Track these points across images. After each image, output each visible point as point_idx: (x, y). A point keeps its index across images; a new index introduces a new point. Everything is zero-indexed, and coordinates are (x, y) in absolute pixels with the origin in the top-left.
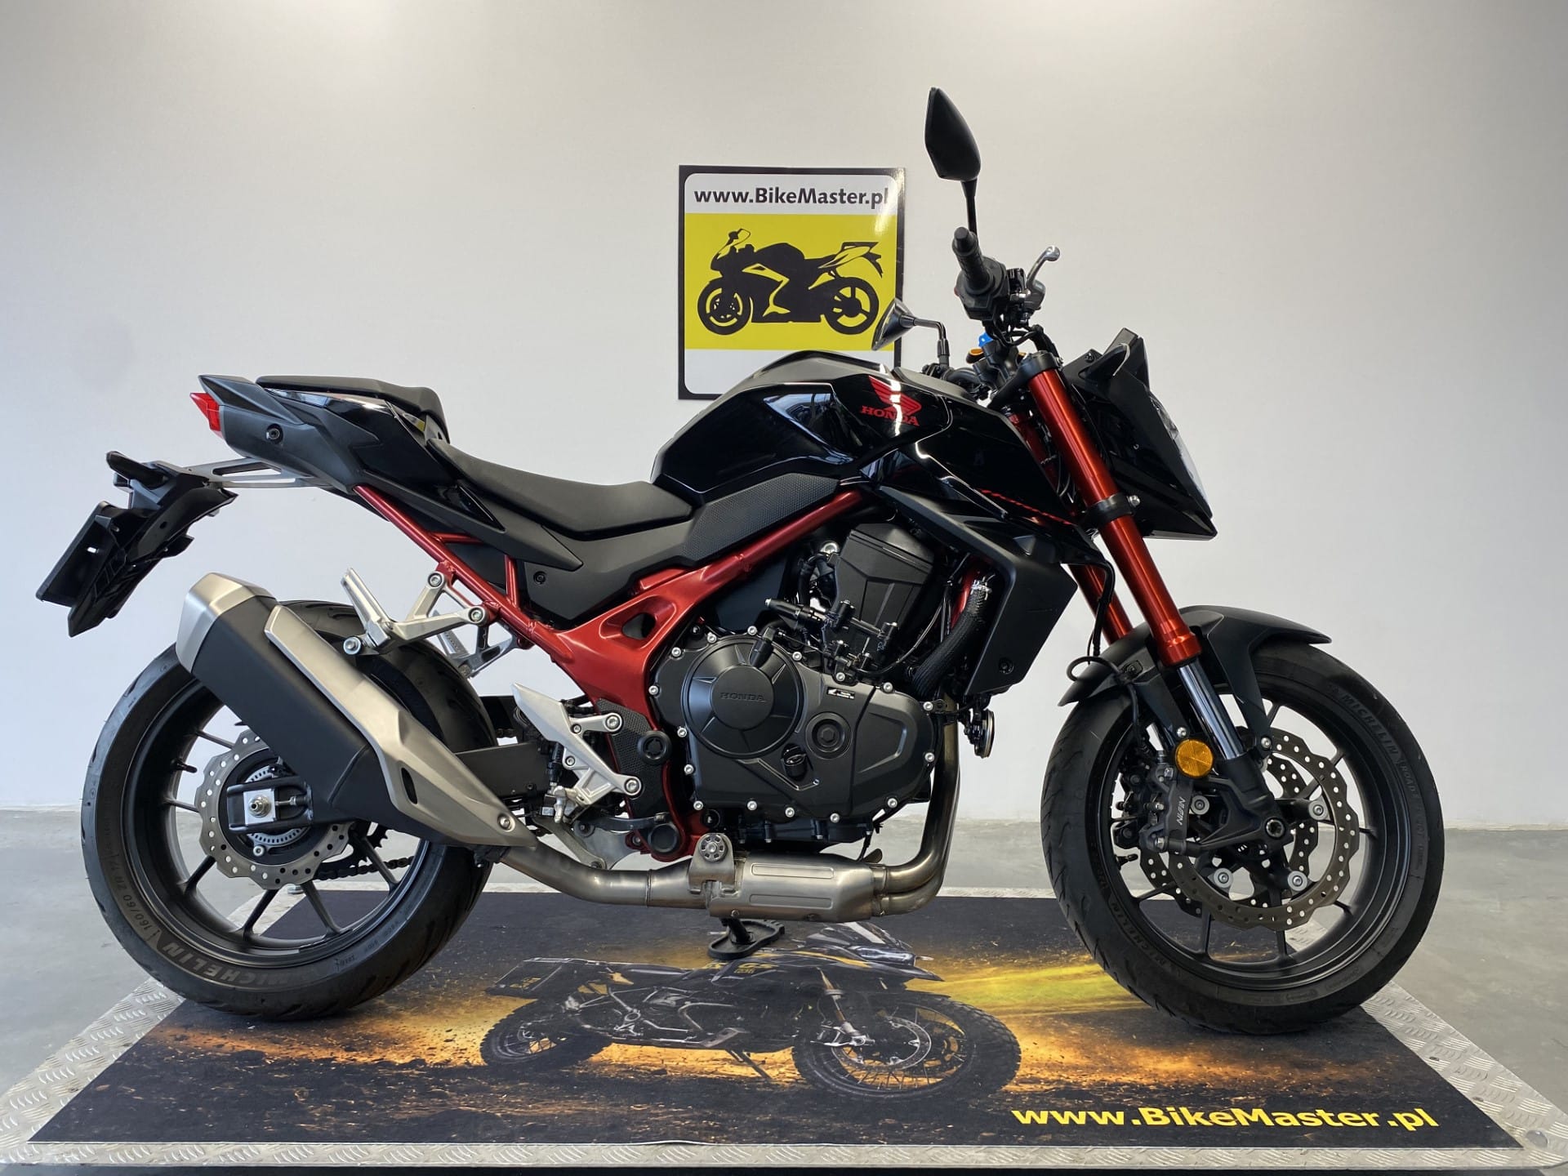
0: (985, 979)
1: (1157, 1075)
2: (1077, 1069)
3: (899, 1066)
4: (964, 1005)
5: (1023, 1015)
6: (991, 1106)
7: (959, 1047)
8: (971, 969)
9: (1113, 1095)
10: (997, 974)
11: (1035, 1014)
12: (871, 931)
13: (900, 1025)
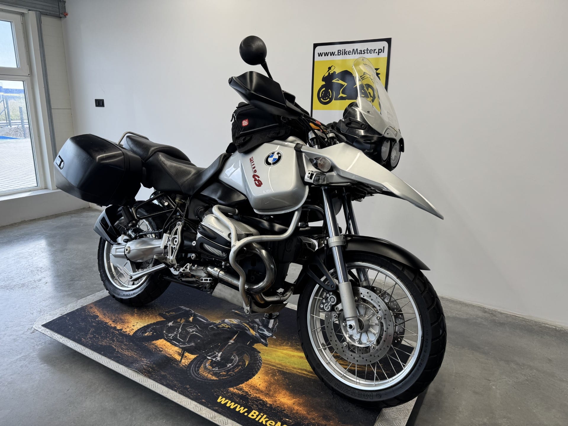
0: (280, 350)
1: (276, 402)
2: (257, 390)
3: (213, 371)
4: (260, 357)
5: (271, 366)
6: (217, 392)
7: (238, 371)
8: (281, 345)
9: (253, 403)
10: (287, 349)
11: (274, 367)
12: (274, 323)
13: (233, 358)
